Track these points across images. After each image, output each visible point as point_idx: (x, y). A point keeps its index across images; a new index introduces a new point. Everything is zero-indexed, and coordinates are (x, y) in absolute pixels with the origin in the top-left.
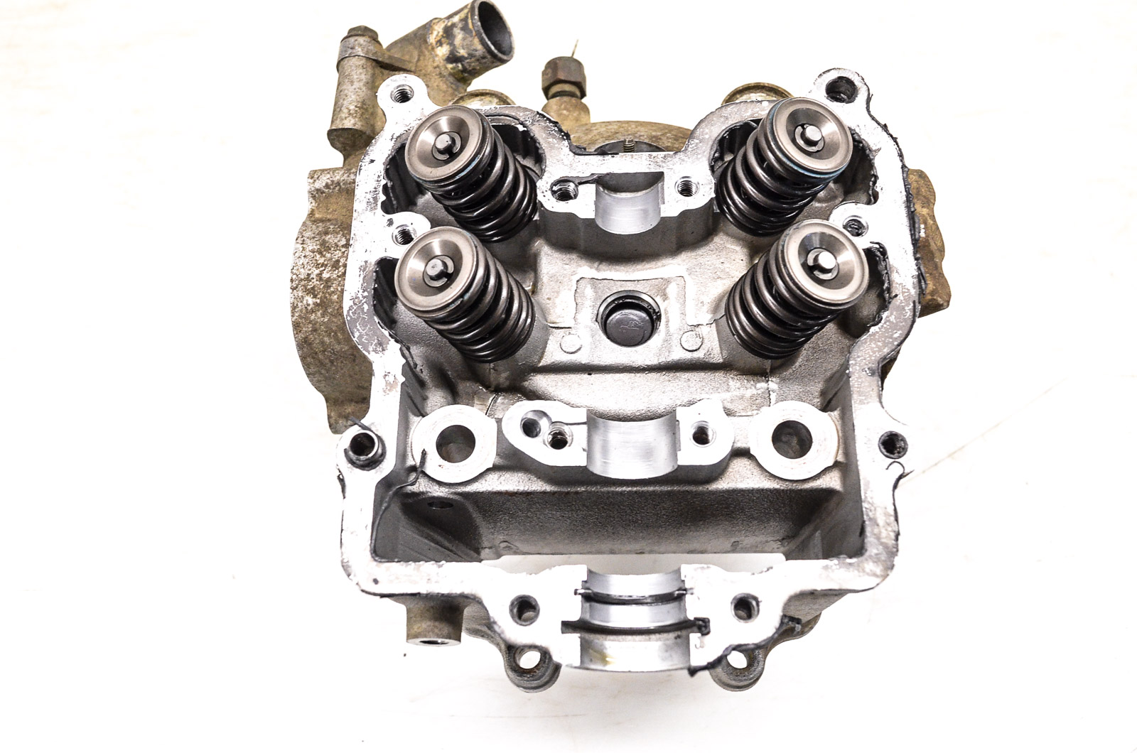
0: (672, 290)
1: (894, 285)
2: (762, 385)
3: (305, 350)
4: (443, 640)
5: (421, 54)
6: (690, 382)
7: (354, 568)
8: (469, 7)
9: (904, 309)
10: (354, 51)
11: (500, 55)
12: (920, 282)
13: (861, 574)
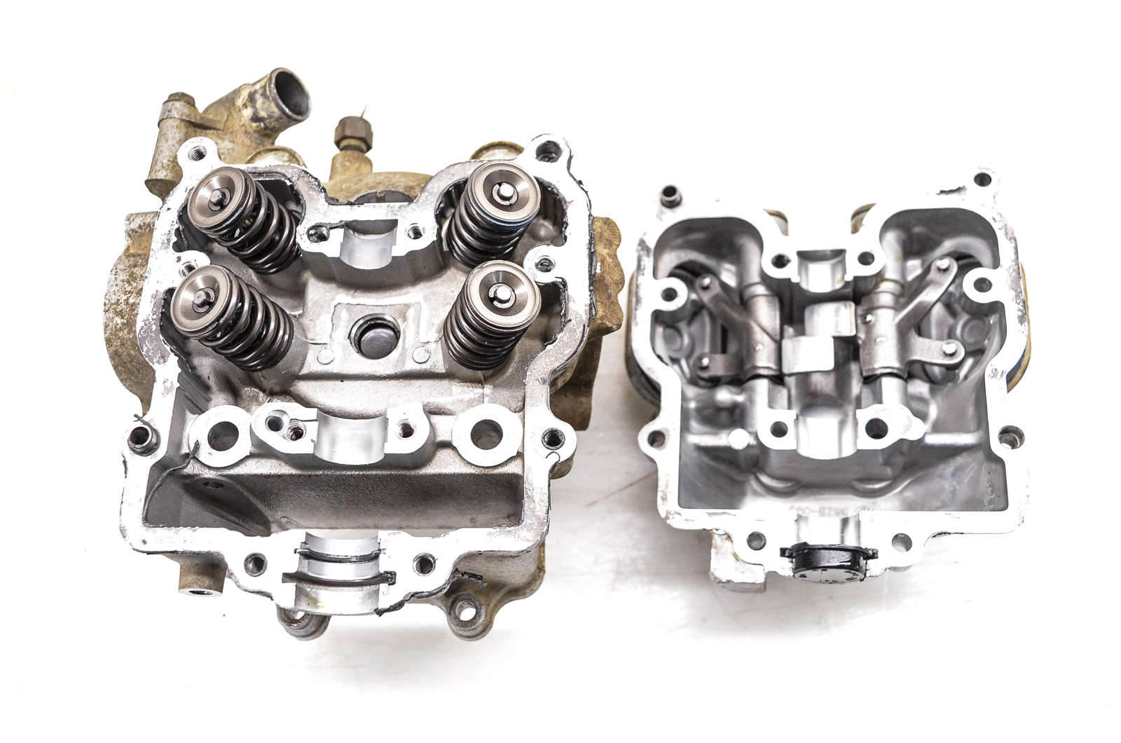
0: (411, 313)
1: (570, 312)
2: (479, 391)
3: (116, 360)
4: (208, 590)
5: (230, 114)
6: (421, 389)
7: (128, 533)
8: (268, 76)
9: (575, 331)
10: (171, 113)
11: (295, 116)
12: (591, 309)
13: (517, 539)
